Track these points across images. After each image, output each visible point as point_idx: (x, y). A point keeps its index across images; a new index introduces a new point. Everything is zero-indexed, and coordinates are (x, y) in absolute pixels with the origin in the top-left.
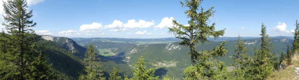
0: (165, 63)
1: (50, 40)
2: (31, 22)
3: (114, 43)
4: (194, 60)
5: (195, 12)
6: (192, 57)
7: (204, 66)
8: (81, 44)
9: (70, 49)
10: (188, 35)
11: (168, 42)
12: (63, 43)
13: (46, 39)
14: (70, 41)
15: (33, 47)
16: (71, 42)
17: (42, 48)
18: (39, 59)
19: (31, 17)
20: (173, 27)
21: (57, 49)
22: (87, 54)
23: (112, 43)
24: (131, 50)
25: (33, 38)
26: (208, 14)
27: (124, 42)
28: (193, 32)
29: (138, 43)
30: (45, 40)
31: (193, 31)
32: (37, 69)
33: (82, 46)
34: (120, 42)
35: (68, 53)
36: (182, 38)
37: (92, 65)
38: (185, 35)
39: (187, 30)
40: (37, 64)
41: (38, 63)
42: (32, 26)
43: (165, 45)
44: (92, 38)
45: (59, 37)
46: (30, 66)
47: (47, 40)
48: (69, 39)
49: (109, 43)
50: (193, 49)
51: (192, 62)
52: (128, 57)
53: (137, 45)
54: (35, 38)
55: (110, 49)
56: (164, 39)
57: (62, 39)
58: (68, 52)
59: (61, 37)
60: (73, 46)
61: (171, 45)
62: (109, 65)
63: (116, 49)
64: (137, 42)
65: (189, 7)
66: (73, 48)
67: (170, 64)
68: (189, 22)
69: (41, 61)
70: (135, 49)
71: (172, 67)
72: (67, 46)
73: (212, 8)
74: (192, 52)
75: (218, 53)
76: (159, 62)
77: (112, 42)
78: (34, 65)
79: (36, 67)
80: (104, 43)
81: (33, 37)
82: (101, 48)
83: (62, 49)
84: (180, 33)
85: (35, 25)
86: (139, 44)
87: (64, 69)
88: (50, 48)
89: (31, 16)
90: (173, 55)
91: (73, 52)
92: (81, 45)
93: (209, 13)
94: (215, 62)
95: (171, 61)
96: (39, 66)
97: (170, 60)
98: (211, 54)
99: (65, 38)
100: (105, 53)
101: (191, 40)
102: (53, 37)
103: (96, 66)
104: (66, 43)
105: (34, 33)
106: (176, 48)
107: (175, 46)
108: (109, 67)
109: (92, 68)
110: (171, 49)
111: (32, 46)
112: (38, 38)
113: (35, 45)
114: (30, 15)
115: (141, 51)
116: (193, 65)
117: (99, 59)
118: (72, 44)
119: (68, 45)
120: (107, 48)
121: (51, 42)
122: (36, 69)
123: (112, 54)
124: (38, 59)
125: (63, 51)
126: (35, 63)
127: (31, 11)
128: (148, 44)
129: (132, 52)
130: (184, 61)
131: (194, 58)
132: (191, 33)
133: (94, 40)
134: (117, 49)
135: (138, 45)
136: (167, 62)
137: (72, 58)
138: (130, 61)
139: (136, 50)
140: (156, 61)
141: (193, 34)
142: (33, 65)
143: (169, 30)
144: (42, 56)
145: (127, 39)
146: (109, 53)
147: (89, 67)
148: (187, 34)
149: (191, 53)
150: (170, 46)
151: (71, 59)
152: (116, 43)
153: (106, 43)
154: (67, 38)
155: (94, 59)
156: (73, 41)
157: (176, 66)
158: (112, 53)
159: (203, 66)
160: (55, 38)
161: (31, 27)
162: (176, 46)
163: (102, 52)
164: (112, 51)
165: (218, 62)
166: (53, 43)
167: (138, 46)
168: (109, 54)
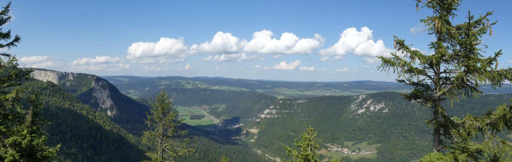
0: (347, 147)
1: (51, 80)
2: (7, 35)
3: (218, 91)
4: (442, 137)
5: (448, 23)
6: (437, 131)
7: (466, 154)
8: (130, 91)
9: (101, 105)
10: (429, 77)
11: (356, 92)
12: (84, 89)
13: (41, 79)
14: (101, 84)
15: (10, 99)
16: (103, 87)
17: (34, 101)
18: (26, 131)
19: (5, 22)
20: (393, 55)
21: (67, 105)
22: (152, 120)
23: (213, 90)
24: (261, 111)
25: (11, 76)
26: (477, 29)
27: (243, 89)
28: (442, 70)
29: (279, 94)
30: (38, 80)
31: (441, 67)
32: (21, 156)
33: (135, 98)
34: (234, 89)
35: (95, 116)
36: (414, 84)
37: (163, 150)
38: (422, 77)
39: (427, 65)
40: (20, 143)
41: (23, 142)
42: (8, 45)
43: (348, 100)
44: (160, 79)
45: (73, 74)
46: (3, 149)
47: (42, 82)
48: (98, 79)
49: (205, 90)
50: (440, 111)
51: (436, 144)
52: (253, 128)
53: (276, 98)
54: (17, 76)
55: (206, 107)
56: (347, 83)
57: (81, 78)
58: (97, 113)
59: (80, 74)
60: (110, 98)
61: (364, 100)
62: (204, 148)
63: (222, 107)
64: (277, 90)
65: (433, 8)
66: (109, 103)
67: (359, 149)
68: (433, 45)
69: (31, 136)
70: (272, 109)
71: (365, 158)
72: (95, 97)
73: (488, 14)
74: (436, 118)
75: (504, 122)
76: (332, 145)
77: (213, 88)
78: (15, 145)
79: (18, 152)
80: (190, 90)
81: (12, 73)
82: (183, 105)
83: (80, 105)
84: (411, 70)
85: (16, 43)
86: (283, 95)
87: (85, 159)
88: (51, 102)
89: (7, 19)
90: (369, 126)
91: (109, 113)
92: (131, 96)
93: (480, 25)
94: (496, 142)
95: (364, 144)
96: (25, 149)
97: (361, 140)
98: (487, 125)
99: (88, 75)
100: (193, 118)
101: (436, 89)
102: (58, 73)
103: (175, 152)
104: (92, 90)
105: (14, 63)
106: (378, 108)
107: (375, 105)
108: (204, 155)
109: (164, 156)
110: (364, 110)
111: (8, 96)
112: (22, 75)
113: (17, 94)
114: (5, 17)
115: (287, 114)
116: (438, 151)
117: (183, 133)
118: (108, 91)
119: (97, 95)
120: (200, 104)
121: (53, 85)
122: (17, 156)
123: (211, 121)
124: (23, 131)
125: (83, 109)
126: (16, 141)
127: (8, 7)
128: (304, 95)
129: (263, 116)
130: (396, 145)
131: (442, 132)
132: (435, 72)
133: (164, 82)
134: (224, 106)
135: (280, 97)
136: (353, 145)
137: (107, 128)
138: (257, 140)
139: (274, 111)
140: (324, 142)
141: (441, 75)
142: (11, 145)
143: (380, 62)
144: (33, 123)
145: (252, 81)
146: (204, 116)
147: (157, 154)
148: (426, 75)
149: (434, 122)
150: (361, 103)
151: (105, 130)
152: (222, 91)
153: (196, 91)
154: (93, 76)
155: (170, 133)
156: (110, 84)
157: (376, 156)
158: (212, 117)
159: (464, 152)
160: (63, 76)
161: (7, 47)
162: (378, 104)
163: (185, 114)
164: (213, 112)
165: (504, 143)
166: (57, 87)
167: (281, 100)
168: (203, 119)
